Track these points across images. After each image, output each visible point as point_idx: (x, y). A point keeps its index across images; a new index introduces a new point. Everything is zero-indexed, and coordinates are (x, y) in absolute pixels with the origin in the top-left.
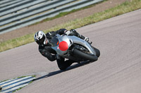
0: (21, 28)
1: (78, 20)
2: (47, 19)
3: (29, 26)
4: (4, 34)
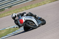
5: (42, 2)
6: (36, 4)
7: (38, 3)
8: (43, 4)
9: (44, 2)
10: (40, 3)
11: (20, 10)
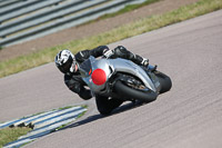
0: (64, 31)
1: (154, 17)
2: (106, 16)
3: (77, 26)
4: (38, 39)
5: (115, 30)
6: (93, 38)
7: (102, 35)
8: (118, 37)
9: (122, 31)
10: (108, 35)
11: (34, 62)
